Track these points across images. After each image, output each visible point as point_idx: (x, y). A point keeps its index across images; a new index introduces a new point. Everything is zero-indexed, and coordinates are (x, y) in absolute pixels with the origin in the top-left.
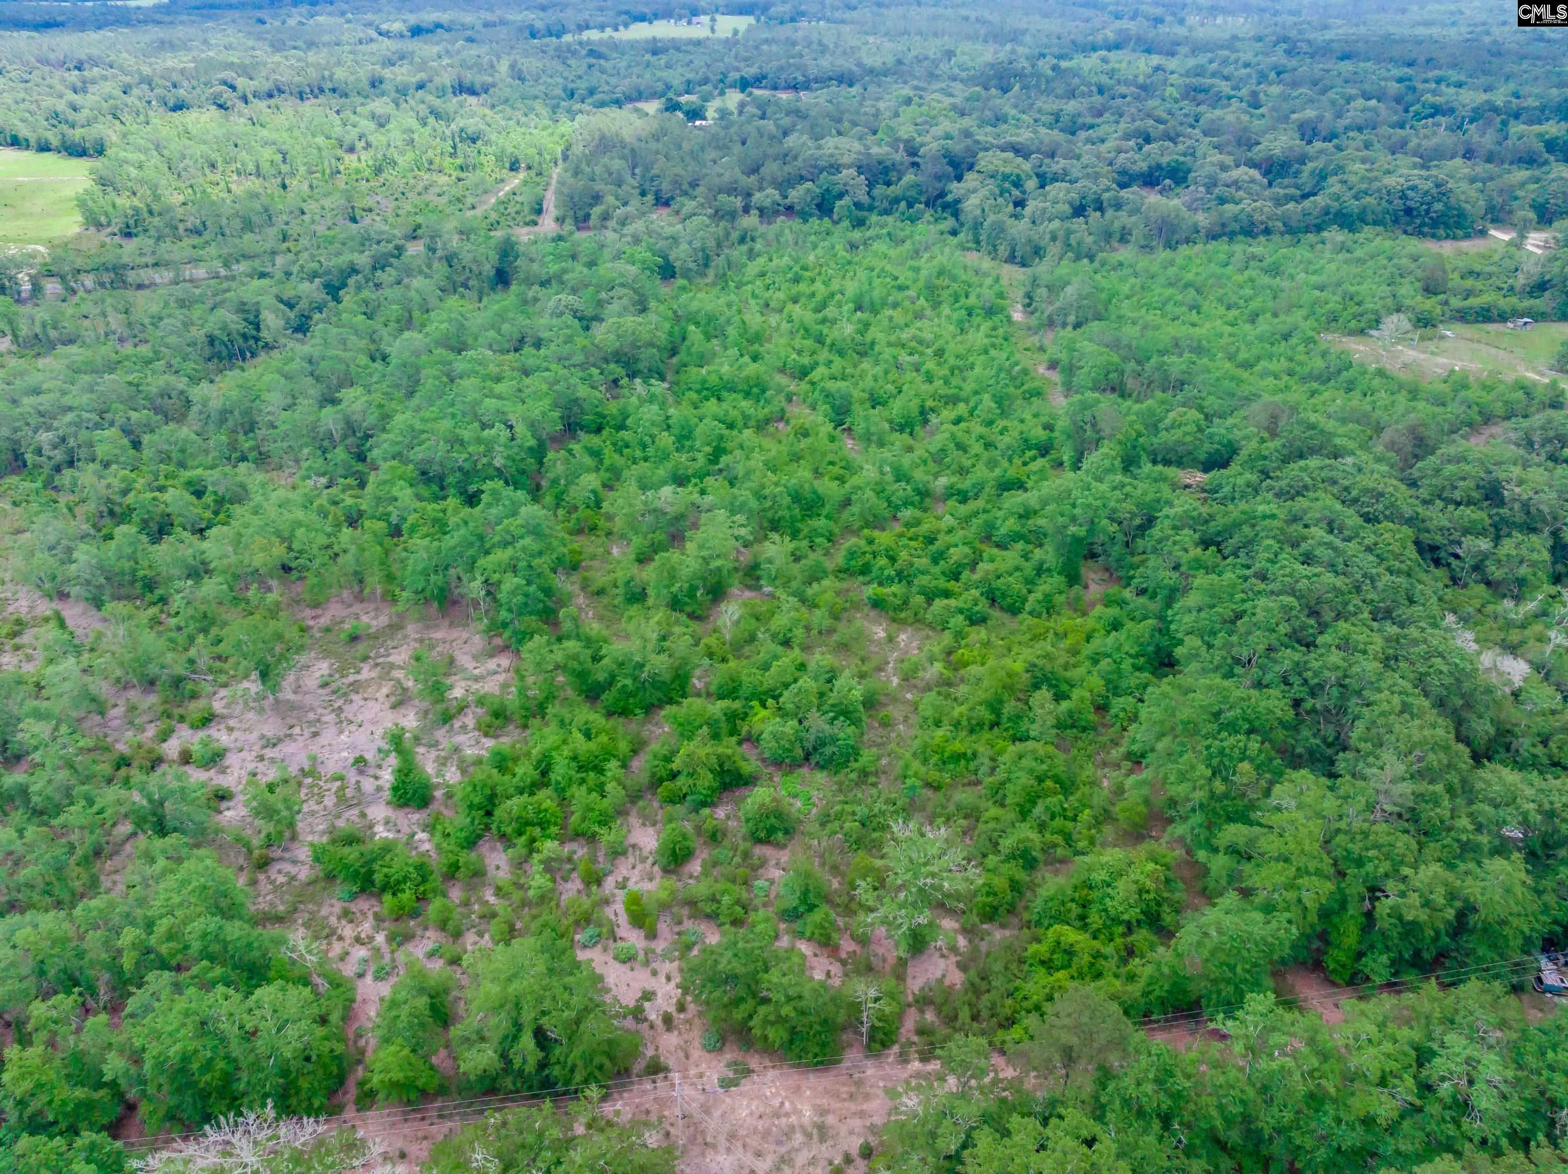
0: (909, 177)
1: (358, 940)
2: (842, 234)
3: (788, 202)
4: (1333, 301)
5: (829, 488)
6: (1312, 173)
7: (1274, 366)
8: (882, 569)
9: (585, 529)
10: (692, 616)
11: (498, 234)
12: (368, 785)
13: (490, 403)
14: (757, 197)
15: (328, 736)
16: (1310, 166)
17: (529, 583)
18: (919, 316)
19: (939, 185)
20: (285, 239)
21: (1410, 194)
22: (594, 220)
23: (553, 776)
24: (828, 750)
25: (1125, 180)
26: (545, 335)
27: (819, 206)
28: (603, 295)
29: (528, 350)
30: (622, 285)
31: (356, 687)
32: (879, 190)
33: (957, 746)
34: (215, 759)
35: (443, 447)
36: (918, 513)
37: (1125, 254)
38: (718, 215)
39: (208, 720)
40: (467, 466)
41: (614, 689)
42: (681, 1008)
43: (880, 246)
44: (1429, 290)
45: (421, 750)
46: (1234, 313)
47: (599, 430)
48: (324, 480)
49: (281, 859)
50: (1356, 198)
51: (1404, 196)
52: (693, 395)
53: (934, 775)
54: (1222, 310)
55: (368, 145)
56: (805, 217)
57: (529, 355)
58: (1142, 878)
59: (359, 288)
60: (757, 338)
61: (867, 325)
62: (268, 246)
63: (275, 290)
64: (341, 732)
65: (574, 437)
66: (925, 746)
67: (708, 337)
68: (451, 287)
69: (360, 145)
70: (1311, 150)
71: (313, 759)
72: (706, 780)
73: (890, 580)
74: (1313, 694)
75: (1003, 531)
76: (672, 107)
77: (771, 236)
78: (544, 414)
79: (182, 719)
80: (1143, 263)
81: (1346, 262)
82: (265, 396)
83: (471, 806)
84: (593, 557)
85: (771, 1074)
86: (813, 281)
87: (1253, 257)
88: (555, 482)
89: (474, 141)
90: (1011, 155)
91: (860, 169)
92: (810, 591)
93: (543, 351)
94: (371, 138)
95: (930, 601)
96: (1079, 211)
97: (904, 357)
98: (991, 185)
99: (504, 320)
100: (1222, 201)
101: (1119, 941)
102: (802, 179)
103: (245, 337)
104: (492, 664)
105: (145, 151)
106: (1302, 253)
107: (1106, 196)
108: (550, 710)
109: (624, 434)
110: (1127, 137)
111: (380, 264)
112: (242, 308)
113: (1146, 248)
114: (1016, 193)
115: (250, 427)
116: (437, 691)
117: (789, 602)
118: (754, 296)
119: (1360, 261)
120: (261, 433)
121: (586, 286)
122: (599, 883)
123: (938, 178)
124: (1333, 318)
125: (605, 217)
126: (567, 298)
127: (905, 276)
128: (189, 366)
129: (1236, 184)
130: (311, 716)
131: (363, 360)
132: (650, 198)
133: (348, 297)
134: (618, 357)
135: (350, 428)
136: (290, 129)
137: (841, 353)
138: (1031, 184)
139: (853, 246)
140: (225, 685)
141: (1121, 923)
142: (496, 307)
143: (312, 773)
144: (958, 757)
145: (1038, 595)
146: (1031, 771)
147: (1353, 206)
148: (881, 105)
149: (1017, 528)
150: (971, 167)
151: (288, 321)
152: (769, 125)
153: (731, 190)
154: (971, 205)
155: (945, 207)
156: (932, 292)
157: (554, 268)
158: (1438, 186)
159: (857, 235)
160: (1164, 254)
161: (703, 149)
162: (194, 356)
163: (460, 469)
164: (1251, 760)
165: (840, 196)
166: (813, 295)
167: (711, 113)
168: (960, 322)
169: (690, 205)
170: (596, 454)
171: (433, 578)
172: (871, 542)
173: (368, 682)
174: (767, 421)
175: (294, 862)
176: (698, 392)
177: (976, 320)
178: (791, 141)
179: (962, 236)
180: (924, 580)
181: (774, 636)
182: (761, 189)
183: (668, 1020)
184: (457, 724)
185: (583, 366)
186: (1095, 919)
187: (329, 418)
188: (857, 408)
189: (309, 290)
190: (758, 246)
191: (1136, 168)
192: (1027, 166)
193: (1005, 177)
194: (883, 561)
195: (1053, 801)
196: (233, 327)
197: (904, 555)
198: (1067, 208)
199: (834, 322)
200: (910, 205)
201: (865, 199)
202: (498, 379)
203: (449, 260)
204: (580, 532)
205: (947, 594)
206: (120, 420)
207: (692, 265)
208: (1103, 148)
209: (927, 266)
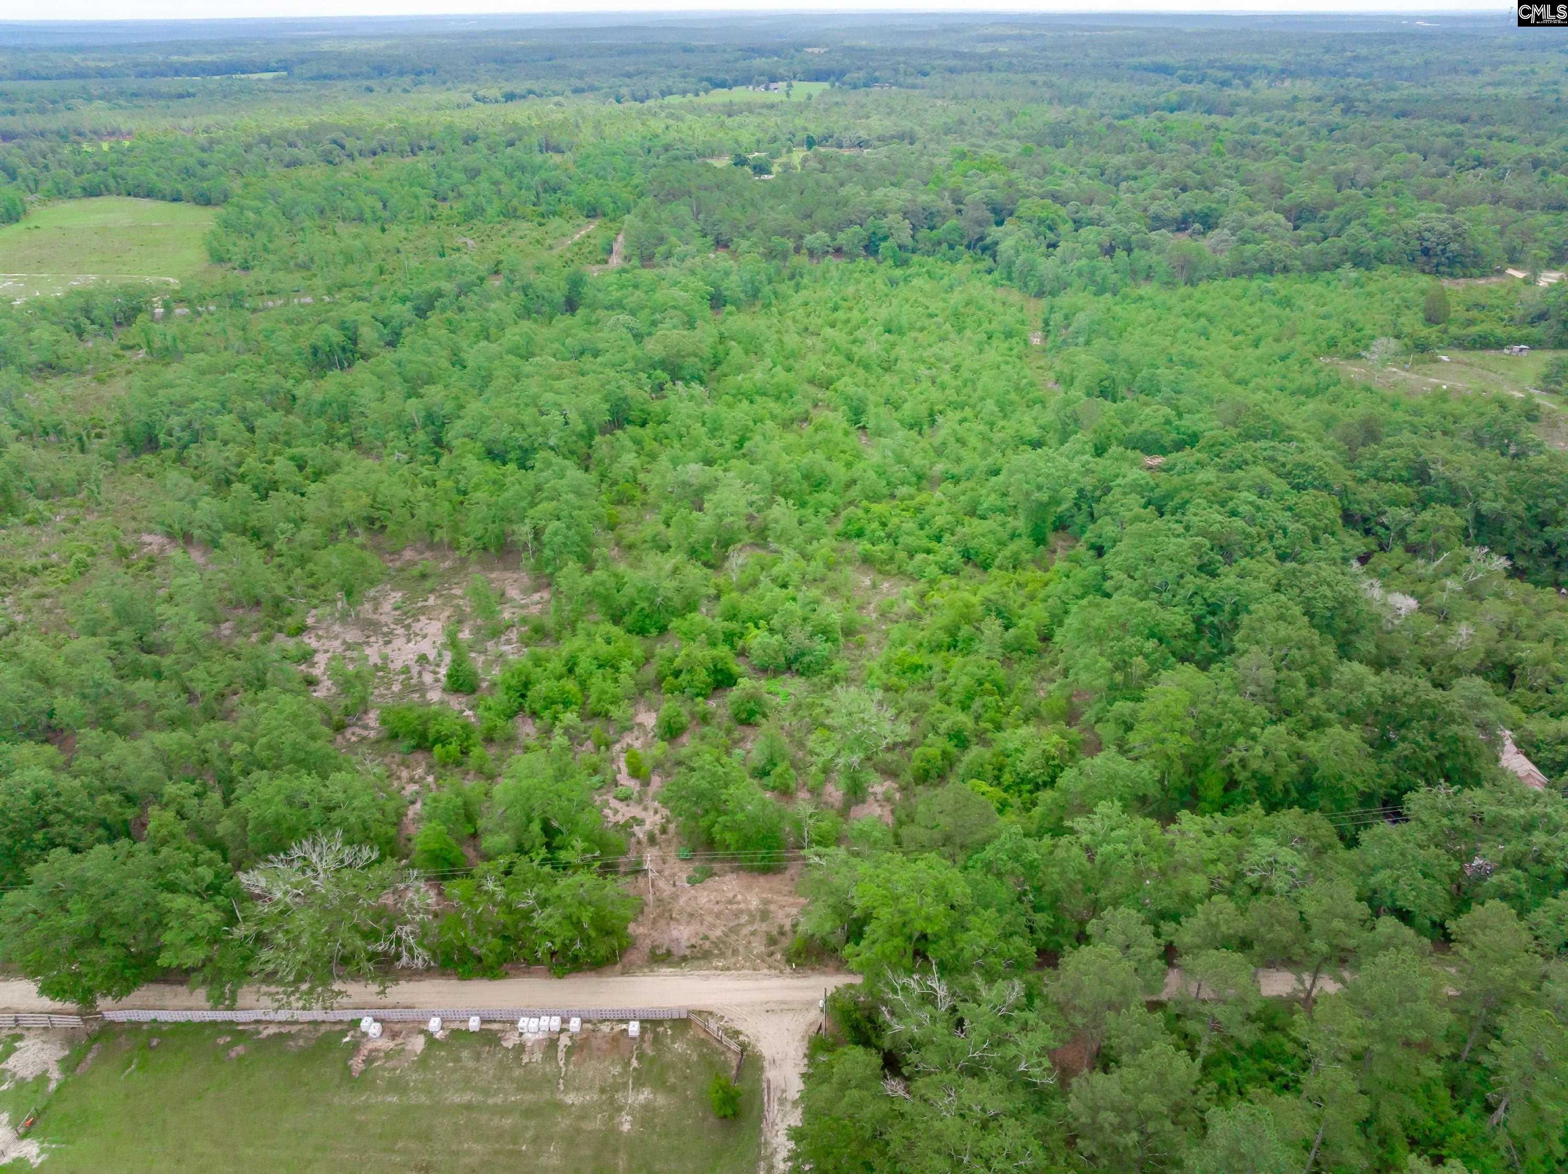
0: (952, 222)
1: (412, 780)
2: (886, 269)
3: (837, 243)
4: (1334, 328)
5: (837, 470)
6: (1337, 217)
7: (1267, 382)
8: (873, 531)
9: (622, 500)
10: (706, 564)
11: (572, 269)
12: (428, 678)
13: (550, 396)
14: (809, 239)
15: (398, 642)
16: (1337, 210)
17: (569, 528)
18: (943, 339)
19: (979, 229)
20: (381, 273)
21: (1427, 235)
22: (658, 259)
23: (577, 670)
24: (806, 659)
25: (1158, 222)
26: (601, 346)
27: (866, 248)
28: (657, 316)
29: (587, 358)
30: (674, 307)
31: (423, 611)
32: (923, 233)
33: (916, 659)
34: (307, 657)
35: (507, 429)
36: (912, 490)
37: (1146, 290)
38: (770, 254)
39: (301, 630)
40: (526, 444)
41: (634, 613)
42: (664, 831)
43: (916, 282)
44: (1431, 320)
45: (473, 655)
46: (1240, 338)
47: (643, 425)
48: (405, 457)
49: (355, 725)
50: (1374, 238)
51: (1421, 238)
52: (729, 398)
53: (894, 680)
54: (1230, 336)
55: (460, 195)
56: (852, 257)
57: (587, 362)
58: (1048, 747)
59: (443, 309)
60: (793, 355)
61: (893, 345)
62: (367, 277)
63: (372, 311)
64: (409, 641)
65: (620, 427)
66: (890, 660)
67: (747, 352)
68: (526, 313)
69: (451, 195)
70: (1339, 197)
71: (385, 658)
72: (702, 676)
73: (880, 540)
74: (1213, 614)
75: (985, 505)
76: (740, 162)
77: (818, 273)
78: (594, 406)
79: (280, 630)
80: (1164, 296)
81: (1356, 296)
82: (359, 391)
83: (509, 688)
84: (629, 521)
85: (729, 877)
86: (850, 309)
87: (1268, 292)
88: (601, 461)
89: (555, 191)
90: (1049, 201)
91: (906, 215)
92: (810, 548)
93: (599, 359)
94: (462, 188)
95: (911, 557)
96: (1109, 251)
97: (923, 371)
98: (1028, 229)
99: (568, 336)
100: (1244, 241)
101: (1026, 795)
102: (851, 223)
103: (344, 349)
104: (536, 597)
105: (263, 199)
106: (1317, 288)
107: (1134, 238)
108: (580, 625)
109: (665, 428)
110: (1165, 186)
111: (463, 291)
112: (342, 326)
113: (1169, 284)
114: (1050, 235)
115: (345, 418)
116: (490, 614)
117: (789, 553)
118: (795, 321)
119: (1370, 295)
120: (355, 421)
121: (643, 308)
122: (608, 747)
123: (980, 223)
124: (1333, 344)
125: (668, 255)
126: (624, 318)
127: (935, 306)
128: (294, 372)
129: (1262, 228)
130: (385, 629)
131: (444, 363)
132: (710, 239)
133: (433, 318)
134: (663, 364)
135: (430, 418)
136: (390, 181)
137: (867, 368)
138: (1066, 228)
139: (893, 283)
140: (315, 607)
141: (1030, 782)
142: (562, 325)
143: (384, 668)
144: (915, 668)
145: (1007, 552)
146: (972, 675)
147: (1371, 246)
148: (936, 161)
149: (998, 503)
150: (1011, 215)
151: (381, 336)
152: (828, 178)
153: (785, 233)
154: (1006, 247)
155: (984, 249)
156: (958, 319)
157: (617, 294)
158: (1454, 227)
159: (898, 272)
160: (1183, 290)
161: (763, 198)
162: (299, 363)
163: (520, 447)
164: (1146, 656)
165: (885, 238)
166: (848, 321)
167: (776, 169)
168: (980, 343)
169: (744, 244)
170: (638, 442)
171: (491, 527)
172: (867, 511)
173: (433, 608)
174: (792, 420)
175: (366, 727)
176: (734, 396)
177: (995, 342)
178: (845, 191)
179: (996, 274)
180: (910, 541)
181: (774, 580)
182: (813, 232)
183: (652, 840)
184: (503, 638)
185: (633, 372)
186: (1007, 778)
187: (413, 408)
188: (871, 409)
189: (403, 311)
190: (805, 281)
191: (1169, 214)
192: (1063, 212)
193: (1041, 221)
194: (875, 525)
195: (988, 699)
196: (334, 340)
197: (895, 520)
198: (1095, 248)
199: (862, 342)
200: (951, 247)
201: (909, 242)
202: (559, 378)
203: (525, 289)
204: (620, 502)
205: (928, 552)
206: (237, 407)
207: (742, 296)
208: (1141, 197)
209: (956, 298)
